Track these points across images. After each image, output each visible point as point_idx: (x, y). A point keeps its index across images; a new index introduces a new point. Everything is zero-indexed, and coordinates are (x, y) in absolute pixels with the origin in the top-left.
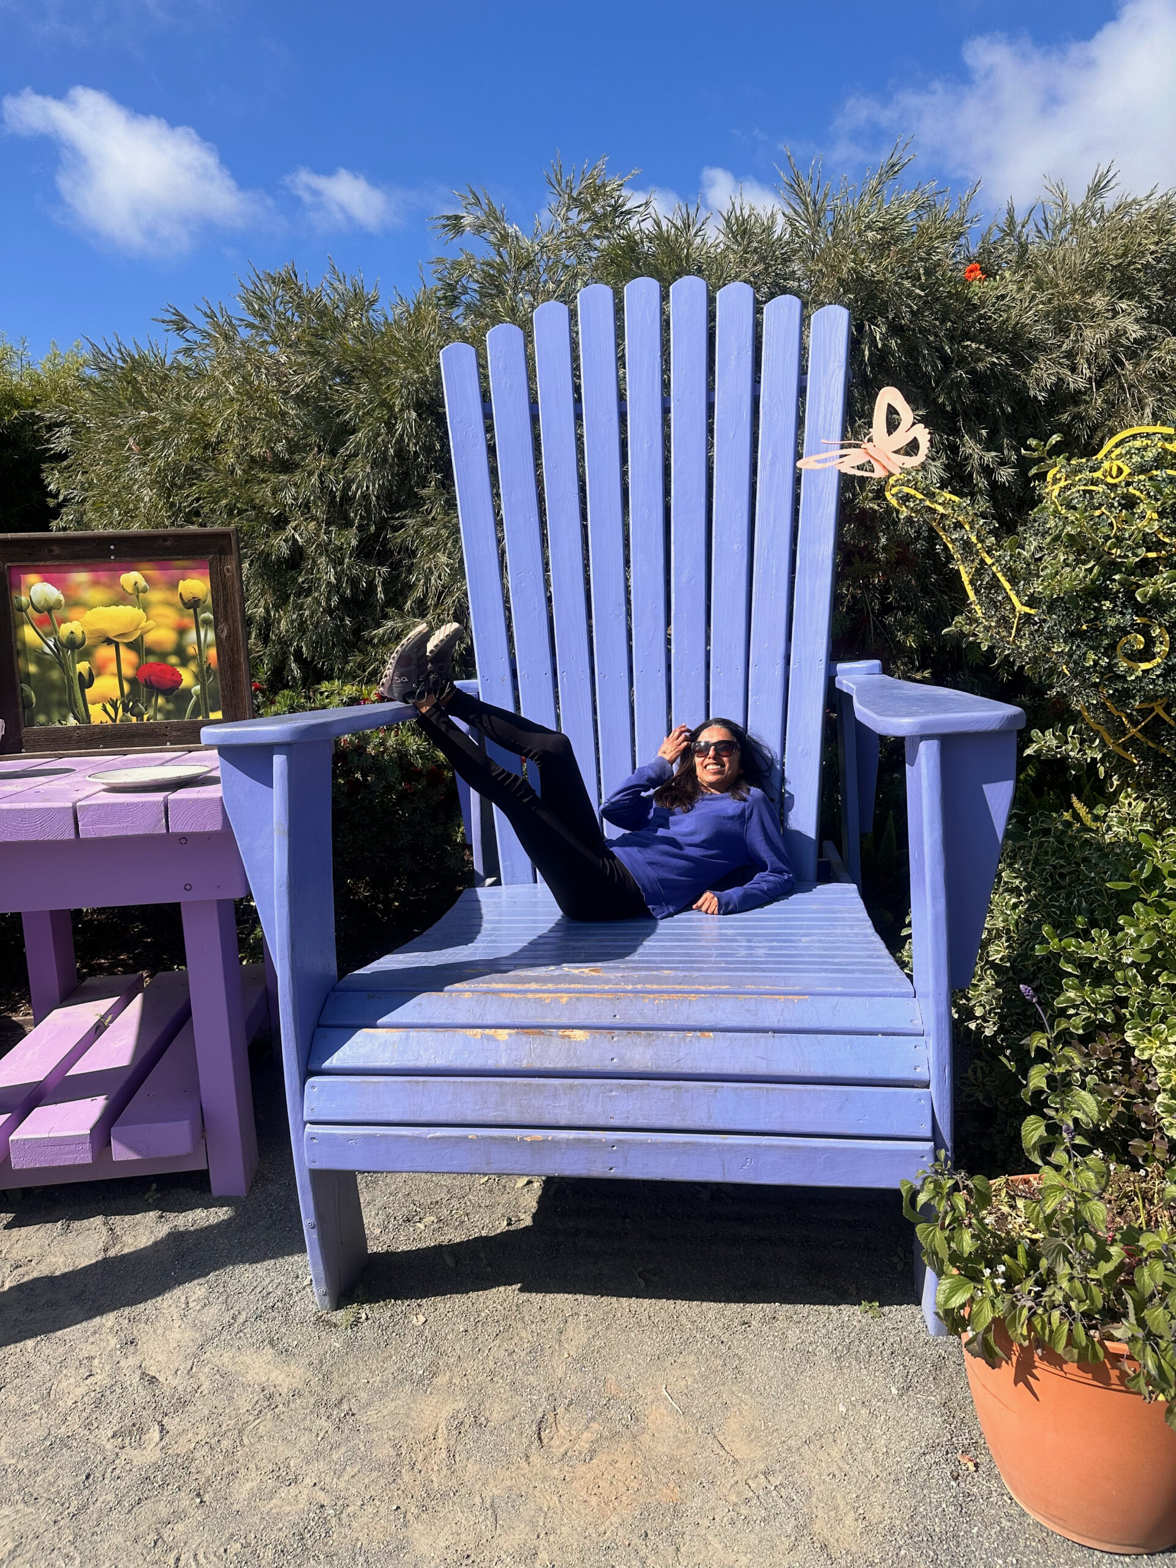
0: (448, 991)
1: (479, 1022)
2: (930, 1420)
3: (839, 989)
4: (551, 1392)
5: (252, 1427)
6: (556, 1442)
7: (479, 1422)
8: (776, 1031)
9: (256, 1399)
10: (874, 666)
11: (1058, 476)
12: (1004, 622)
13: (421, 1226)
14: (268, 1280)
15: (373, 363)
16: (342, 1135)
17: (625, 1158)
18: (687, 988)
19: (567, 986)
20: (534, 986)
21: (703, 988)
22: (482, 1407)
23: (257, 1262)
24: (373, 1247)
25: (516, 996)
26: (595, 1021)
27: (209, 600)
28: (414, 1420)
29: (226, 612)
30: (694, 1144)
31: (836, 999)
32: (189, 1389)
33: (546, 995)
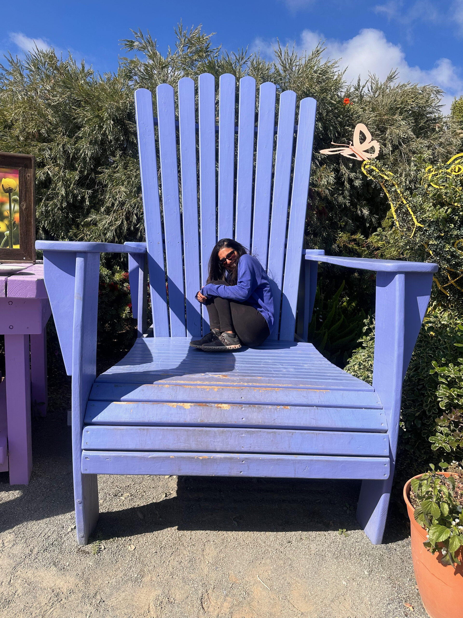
0: (156, 384)
1: (175, 399)
2: (386, 586)
3: (342, 387)
4: (203, 582)
5: (49, 613)
6: (211, 609)
7: (171, 601)
8: (317, 406)
9: (50, 597)
10: (321, 252)
11: (432, 170)
12: (409, 229)
13: (123, 498)
14: (47, 529)
15: (93, 98)
16: (103, 456)
17: (248, 467)
18: (272, 385)
19: (215, 383)
20: (199, 382)
21: (280, 385)
22: (170, 592)
23: (39, 519)
24: (101, 511)
25: (192, 387)
26: (232, 400)
27: (18, 190)
28: (136, 602)
29: (26, 196)
30: (282, 460)
31: (342, 392)
32: (10, 593)
33: (206, 387)
